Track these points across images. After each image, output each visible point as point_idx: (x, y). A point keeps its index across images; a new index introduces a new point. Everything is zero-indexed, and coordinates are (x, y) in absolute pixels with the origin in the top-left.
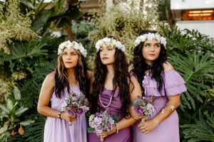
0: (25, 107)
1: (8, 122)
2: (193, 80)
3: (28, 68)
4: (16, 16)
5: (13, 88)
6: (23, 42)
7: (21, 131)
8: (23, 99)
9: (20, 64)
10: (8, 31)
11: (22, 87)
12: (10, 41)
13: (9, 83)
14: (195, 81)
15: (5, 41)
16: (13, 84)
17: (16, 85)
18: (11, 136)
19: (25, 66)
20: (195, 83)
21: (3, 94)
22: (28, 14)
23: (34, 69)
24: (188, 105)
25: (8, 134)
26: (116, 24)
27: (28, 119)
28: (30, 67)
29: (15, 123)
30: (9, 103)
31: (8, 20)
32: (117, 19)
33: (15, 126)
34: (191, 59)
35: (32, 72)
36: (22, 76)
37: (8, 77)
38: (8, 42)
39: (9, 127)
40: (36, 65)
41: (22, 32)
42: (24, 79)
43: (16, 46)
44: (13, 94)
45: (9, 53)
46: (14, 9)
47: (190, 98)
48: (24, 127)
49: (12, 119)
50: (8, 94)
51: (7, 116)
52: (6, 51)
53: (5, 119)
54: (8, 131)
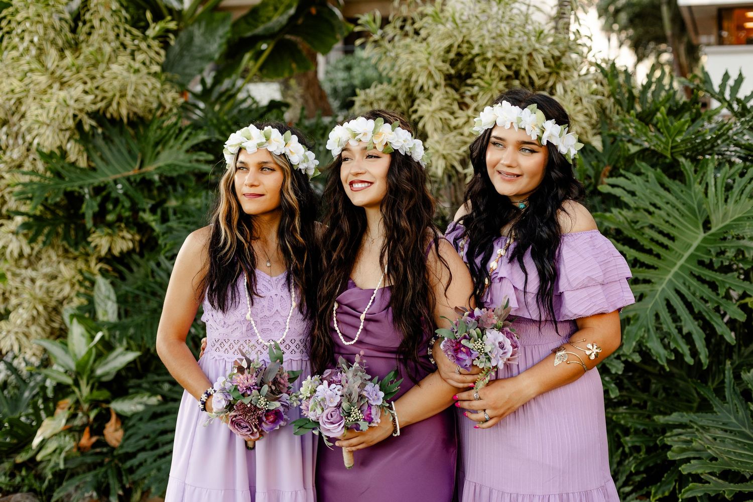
0: (129, 349)
1: (69, 401)
2: (701, 263)
3: (147, 217)
4: (112, 36)
5: (93, 283)
6: (131, 123)
7: (113, 433)
8: (125, 321)
9: (116, 202)
10: (81, 87)
11: (123, 278)
12: (88, 123)
13: (81, 264)
14: (710, 266)
15: (70, 123)
16: (95, 267)
17: (103, 273)
18: (79, 449)
19: (135, 209)
20: (708, 274)
21: (61, 302)
22: (154, 30)
23: (164, 219)
24: (685, 349)
25: (69, 443)
26: (446, 67)
27: (139, 389)
28: (153, 210)
29: (94, 404)
30: (77, 331)
31: (86, 50)
32: (448, 50)
33: (92, 415)
34: (698, 188)
35: (157, 228)
36: (124, 242)
37: (76, 245)
38: (79, 125)
39: (73, 416)
40: (173, 203)
41: (130, 92)
42: (130, 252)
43: (107, 138)
44: (91, 301)
45: (83, 163)
46: (107, 15)
47: (690, 325)
48: (122, 419)
49: (85, 390)
50: (77, 302)
51: (69, 381)
52: (72, 157)
53: (62, 390)
54: (69, 430)
